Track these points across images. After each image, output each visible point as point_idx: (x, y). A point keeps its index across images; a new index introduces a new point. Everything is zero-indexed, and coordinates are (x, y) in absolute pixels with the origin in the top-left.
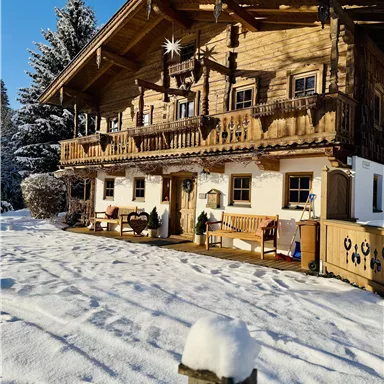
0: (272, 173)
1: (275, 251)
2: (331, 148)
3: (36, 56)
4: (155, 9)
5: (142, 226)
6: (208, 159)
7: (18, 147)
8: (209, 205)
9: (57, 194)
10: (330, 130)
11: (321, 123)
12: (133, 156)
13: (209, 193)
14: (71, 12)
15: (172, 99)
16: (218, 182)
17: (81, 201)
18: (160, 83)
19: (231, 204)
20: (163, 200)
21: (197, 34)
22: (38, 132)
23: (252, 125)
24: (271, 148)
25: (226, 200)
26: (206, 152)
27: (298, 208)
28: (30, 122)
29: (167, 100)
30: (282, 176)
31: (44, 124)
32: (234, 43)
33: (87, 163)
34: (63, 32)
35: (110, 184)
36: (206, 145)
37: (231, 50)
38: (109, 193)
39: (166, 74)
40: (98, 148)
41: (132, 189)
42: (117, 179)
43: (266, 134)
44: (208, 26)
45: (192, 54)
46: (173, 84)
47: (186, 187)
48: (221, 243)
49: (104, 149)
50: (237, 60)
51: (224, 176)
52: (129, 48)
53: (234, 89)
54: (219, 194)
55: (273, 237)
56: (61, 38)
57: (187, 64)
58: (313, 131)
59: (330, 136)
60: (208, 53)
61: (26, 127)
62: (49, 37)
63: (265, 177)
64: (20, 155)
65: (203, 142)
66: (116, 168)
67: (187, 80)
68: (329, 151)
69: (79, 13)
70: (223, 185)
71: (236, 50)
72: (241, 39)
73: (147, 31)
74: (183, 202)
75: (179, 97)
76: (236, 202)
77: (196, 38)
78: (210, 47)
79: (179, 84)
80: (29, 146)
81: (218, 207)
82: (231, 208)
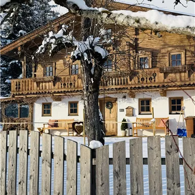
0: (163, 97)
8: (127, 115)
11: (192, 76)
13: (127, 108)
16: (131, 103)
19: (140, 114)
25: (137, 112)
27: (177, 114)
30: (168, 99)
32: (136, 33)
33: (38, 93)
37: (135, 36)
38: (46, 112)
40: (49, 84)
42: (54, 103)
43: (166, 80)
48: (137, 134)
49: (54, 85)
50: (138, 42)
51: (135, 99)
53: (138, 56)
54: (133, 109)
58: (188, 80)
63: (159, 99)
65: (130, 82)
70: (135, 104)
71: (138, 37)
76: (142, 113)
81: (133, 115)
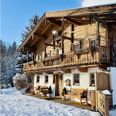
0: (85, 73)
1: (87, 102)
2: (98, 65)
3: (23, 35)
4: (48, 21)
5: (46, 93)
6: (63, 68)
7: (17, 65)
8: (67, 85)
9: (24, 81)
10: (97, 58)
12: (43, 68)
13: (67, 80)
14: (35, 20)
15: (56, 48)
16: (69, 76)
17: (31, 84)
18: (52, 44)
19: (74, 85)
20: (54, 83)
21: (62, 27)
22: (23, 60)
23: (75, 57)
24: (81, 65)
25: (72, 83)
26: (63, 66)
28: (20, 57)
29: (54, 48)
30: (88, 74)
31: (25, 57)
32: (73, 30)
33: (30, 70)
34: (32, 26)
35: (38, 78)
36: (63, 64)
37: (72, 32)
38: (38, 81)
39: (54, 41)
40: (33, 65)
41: (44, 79)
42: (40, 76)
43: (79, 60)
44: (66, 25)
45: (61, 34)
46: (56, 44)
47: (60, 78)
48: (70, 99)
49: (35, 66)
50: (74, 35)
51: (71, 74)
52: (43, 33)
53: (73, 44)
54: (70, 81)
55: (86, 97)
56: (31, 28)
57: (59, 37)
58: (92, 59)
59: (98, 60)
60: (66, 33)
61: (19, 58)
62: (27, 28)
63: (83, 74)
64: (17, 68)
65: (62, 63)
66: (38, 72)
67: (60, 42)
68: (97, 66)
69: (37, 20)
70: (71, 77)
71: (74, 32)
72: (75, 28)
73: (48, 28)
74: (60, 84)
75: (58, 48)
76: (76, 84)
77: (62, 29)
78: (66, 31)
79: (58, 44)
80: (20, 65)
81: (70, 85)
82: (74, 86)
